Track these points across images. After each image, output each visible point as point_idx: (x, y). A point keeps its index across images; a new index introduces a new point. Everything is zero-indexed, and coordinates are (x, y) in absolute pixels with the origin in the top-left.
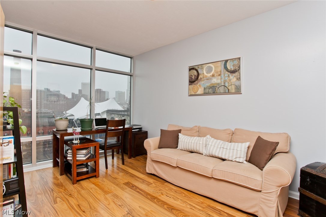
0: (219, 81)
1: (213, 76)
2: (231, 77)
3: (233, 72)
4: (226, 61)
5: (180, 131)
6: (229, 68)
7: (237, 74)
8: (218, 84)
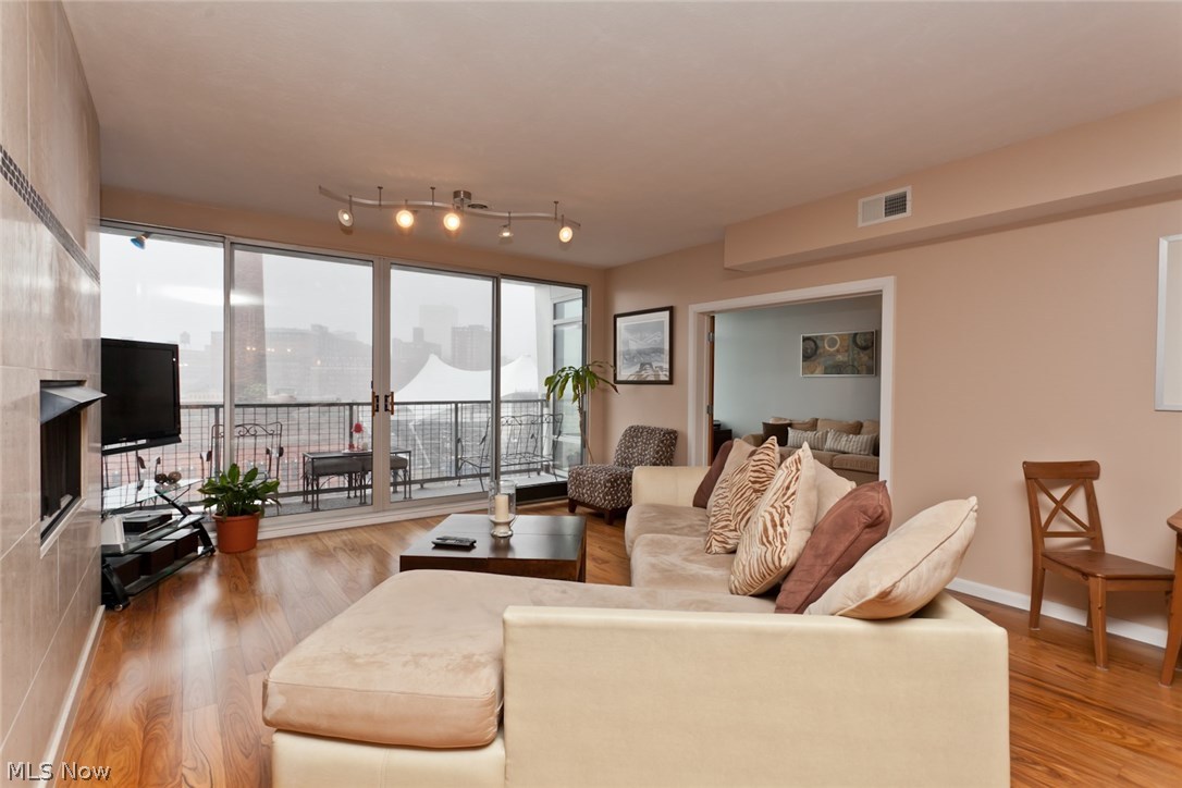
0: (846, 359)
1: (838, 351)
2: (862, 355)
3: (864, 348)
4: (856, 334)
5: (790, 425)
6: (858, 341)
7: (868, 351)
8: (844, 363)
